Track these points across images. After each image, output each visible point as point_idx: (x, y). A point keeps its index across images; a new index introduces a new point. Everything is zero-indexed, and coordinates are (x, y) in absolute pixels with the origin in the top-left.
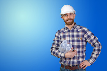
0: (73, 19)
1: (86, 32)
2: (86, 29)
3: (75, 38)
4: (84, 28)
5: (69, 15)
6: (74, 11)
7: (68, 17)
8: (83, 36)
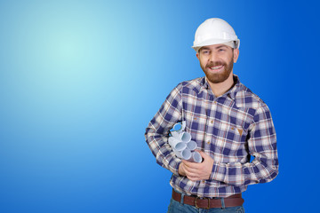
0: (228, 63)
1: (257, 119)
2: (260, 110)
3: (224, 126)
4: (255, 105)
5: (214, 51)
6: (235, 38)
7: (211, 58)
8: (247, 125)
